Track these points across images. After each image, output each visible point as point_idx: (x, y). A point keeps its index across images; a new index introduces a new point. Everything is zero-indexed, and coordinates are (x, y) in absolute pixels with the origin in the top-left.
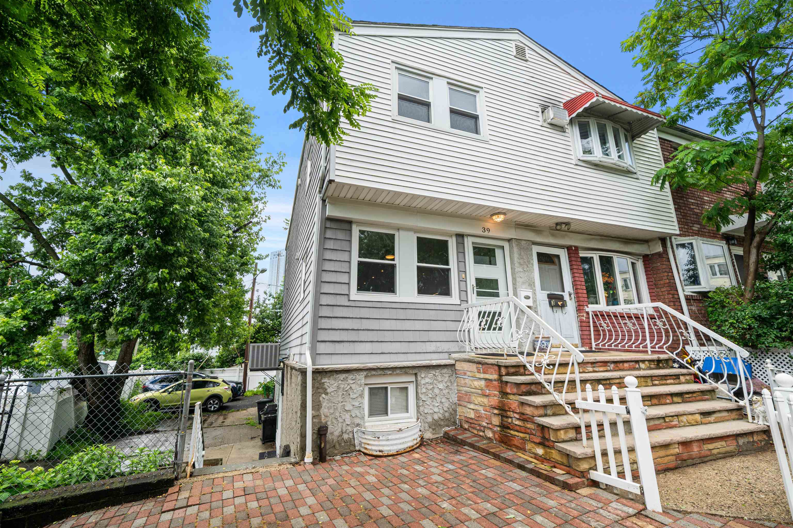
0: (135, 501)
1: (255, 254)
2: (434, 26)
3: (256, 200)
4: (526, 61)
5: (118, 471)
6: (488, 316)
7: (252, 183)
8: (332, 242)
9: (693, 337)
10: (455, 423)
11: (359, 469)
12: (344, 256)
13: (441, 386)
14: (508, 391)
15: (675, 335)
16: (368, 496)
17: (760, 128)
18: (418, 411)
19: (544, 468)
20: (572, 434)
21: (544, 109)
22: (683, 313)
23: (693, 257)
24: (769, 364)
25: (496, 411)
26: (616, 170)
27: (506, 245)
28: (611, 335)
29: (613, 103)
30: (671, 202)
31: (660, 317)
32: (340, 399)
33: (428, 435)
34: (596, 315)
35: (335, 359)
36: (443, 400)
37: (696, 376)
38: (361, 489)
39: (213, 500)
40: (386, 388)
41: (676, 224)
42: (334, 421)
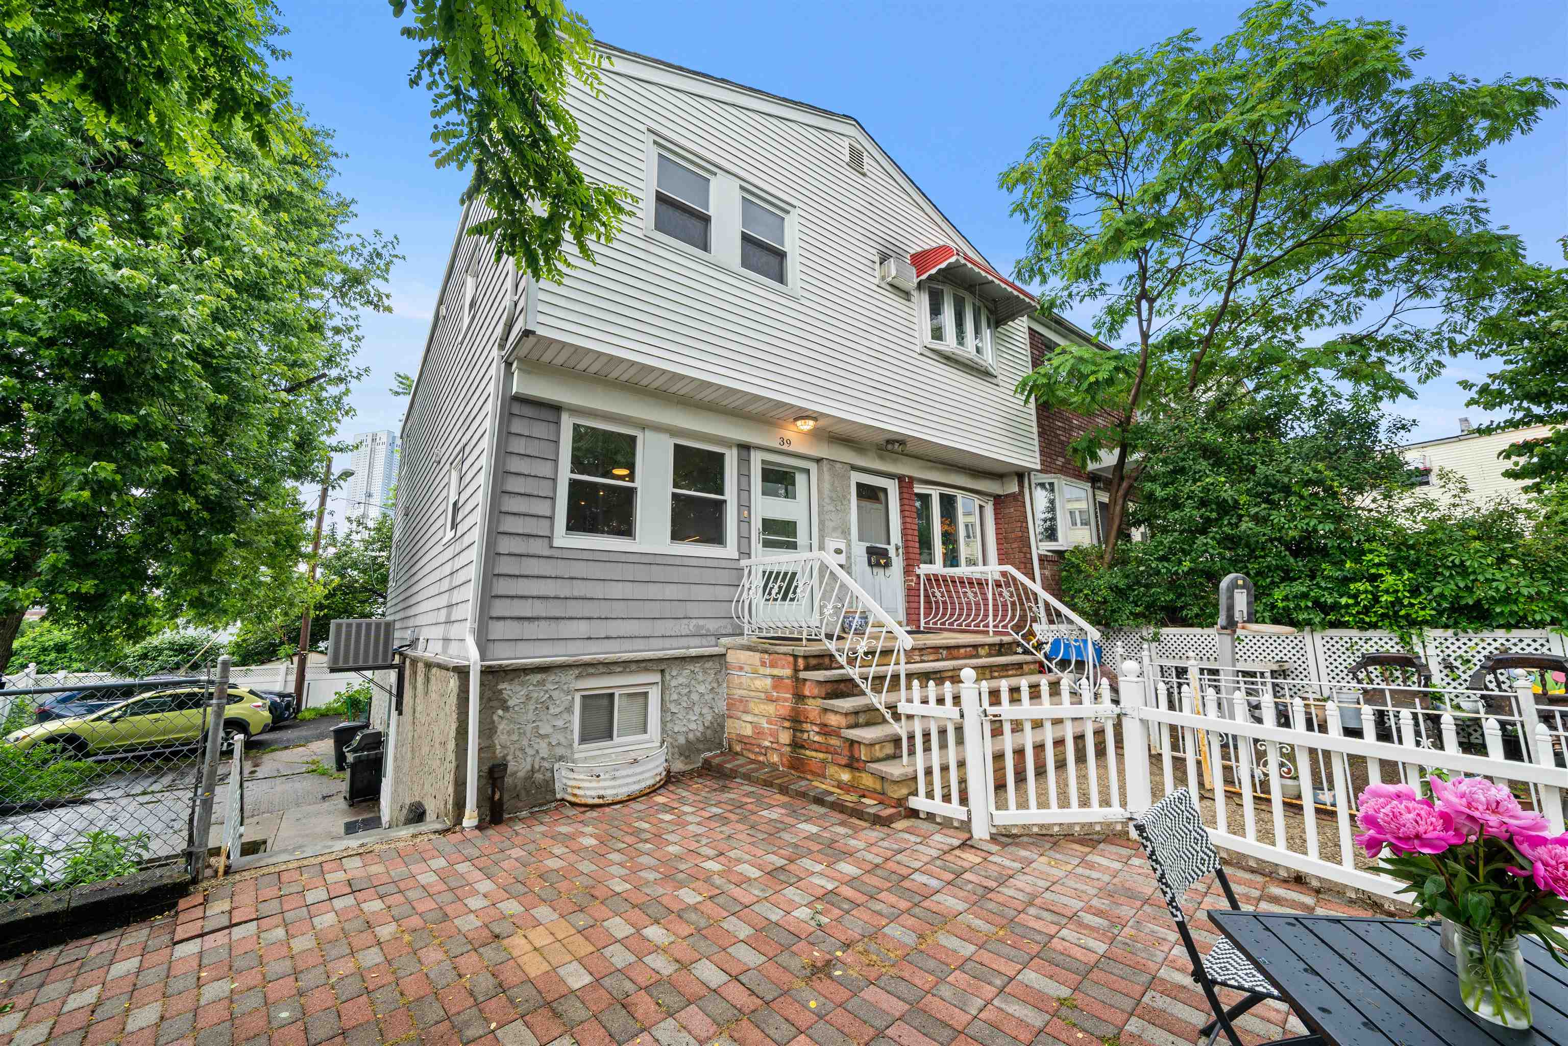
0: (99, 933)
1: (332, 441)
2: (723, 80)
3: (337, 331)
4: (864, 175)
5: (37, 881)
6: (783, 580)
7: (327, 294)
8: (523, 441)
9: (1042, 614)
10: (720, 745)
11: (564, 829)
12: (545, 469)
13: (702, 689)
14: (807, 693)
15: (1023, 610)
16: (586, 867)
17: (1145, 336)
18: (663, 731)
19: (850, 799)
20: (889, 749)
21: (884, 258)
22: (1034, 580)
23: (1052, 502)
24: (1119, 648)
25: (787, 724)
26: (972, 368)
27: (813, 467)
28: (945, 609)
29: (977, 270)
30: (1035, 424)
31: (1008, 585)
32: (531, 716)
33: (679, 766)
34: (929, 580)
35: (523, 649)
36: (705, 711)
37: (1041, 664)
38: (573, 858)
39: (285, 908)
40: (612, 695)
41: (1037, 455)
42: (518, 753)
